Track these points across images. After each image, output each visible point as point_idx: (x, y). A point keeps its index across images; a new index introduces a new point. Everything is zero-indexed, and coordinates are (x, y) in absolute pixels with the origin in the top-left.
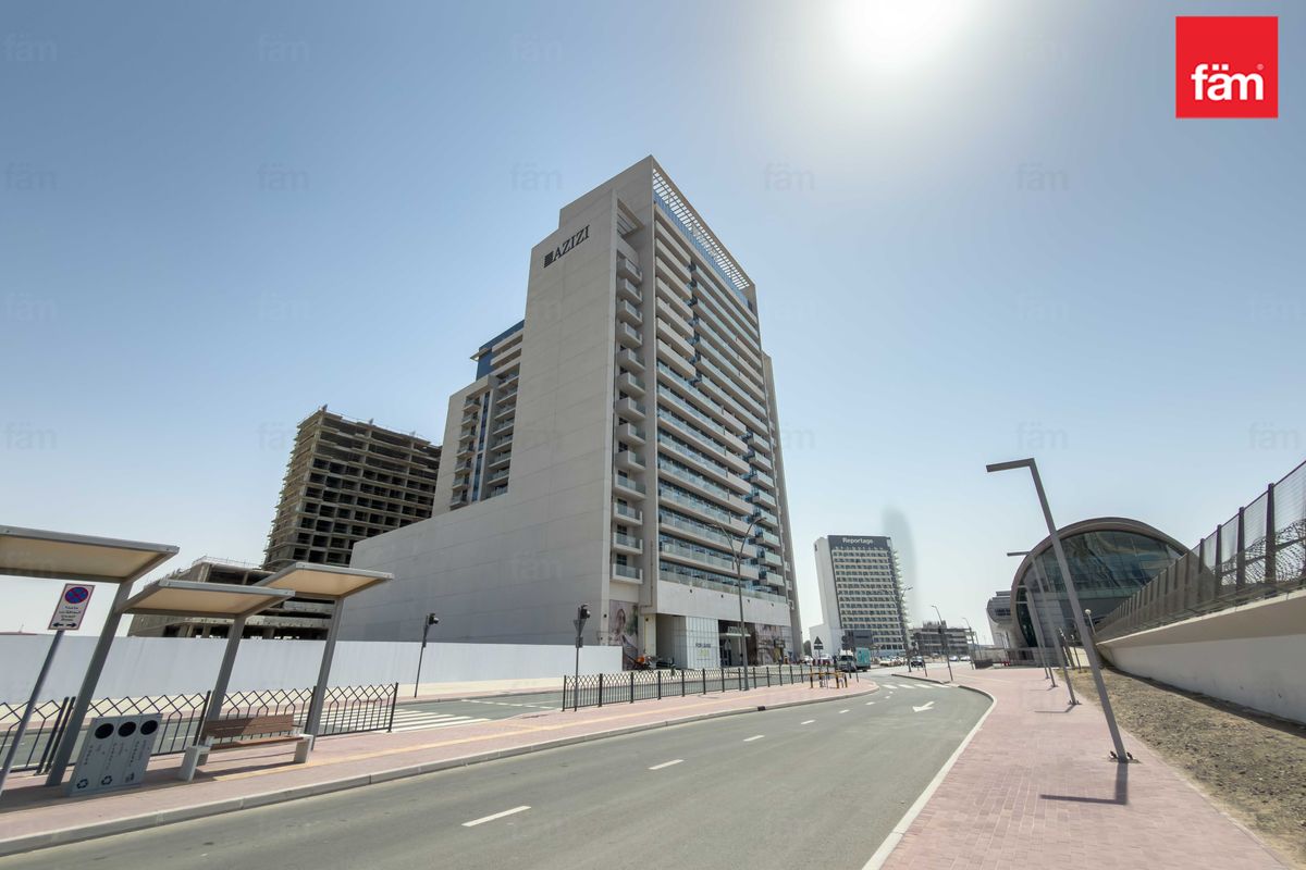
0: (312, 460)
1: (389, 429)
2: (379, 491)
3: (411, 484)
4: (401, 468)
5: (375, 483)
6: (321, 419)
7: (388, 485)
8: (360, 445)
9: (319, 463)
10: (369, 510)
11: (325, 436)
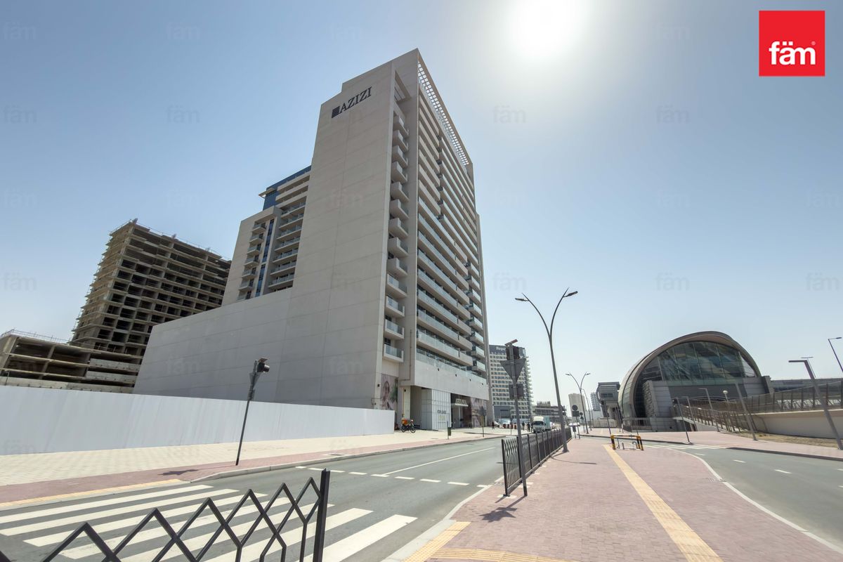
0: (121, 261)
1: (188, 244)
2: (176, 290)
3: (204, 287)
4: (197, 274)
5: (173, 283)
6: (131, 230)
7: (185, 286)
8: (163, 253)
9: (126, 263)
10: (168, 304)
11: (133, 242)
